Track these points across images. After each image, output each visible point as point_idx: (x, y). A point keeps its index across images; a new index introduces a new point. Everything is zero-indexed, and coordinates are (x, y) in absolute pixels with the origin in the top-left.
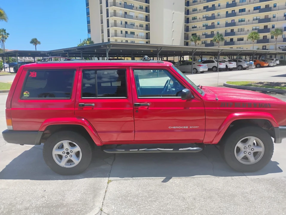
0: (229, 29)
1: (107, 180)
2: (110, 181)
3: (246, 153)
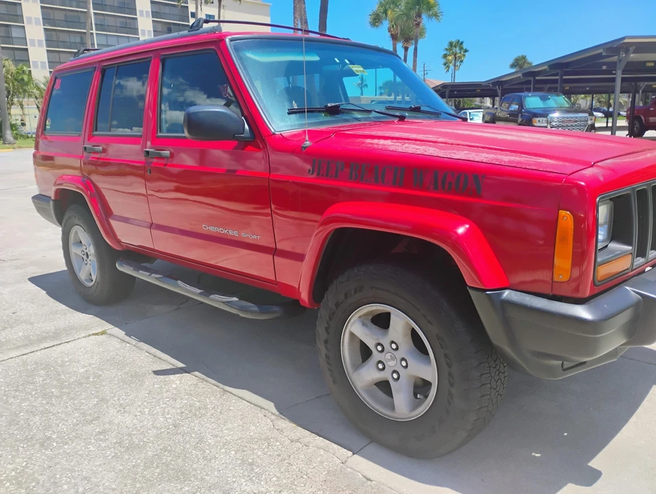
1: (100, 330)
2: (103, 333)
3: (384, 369)
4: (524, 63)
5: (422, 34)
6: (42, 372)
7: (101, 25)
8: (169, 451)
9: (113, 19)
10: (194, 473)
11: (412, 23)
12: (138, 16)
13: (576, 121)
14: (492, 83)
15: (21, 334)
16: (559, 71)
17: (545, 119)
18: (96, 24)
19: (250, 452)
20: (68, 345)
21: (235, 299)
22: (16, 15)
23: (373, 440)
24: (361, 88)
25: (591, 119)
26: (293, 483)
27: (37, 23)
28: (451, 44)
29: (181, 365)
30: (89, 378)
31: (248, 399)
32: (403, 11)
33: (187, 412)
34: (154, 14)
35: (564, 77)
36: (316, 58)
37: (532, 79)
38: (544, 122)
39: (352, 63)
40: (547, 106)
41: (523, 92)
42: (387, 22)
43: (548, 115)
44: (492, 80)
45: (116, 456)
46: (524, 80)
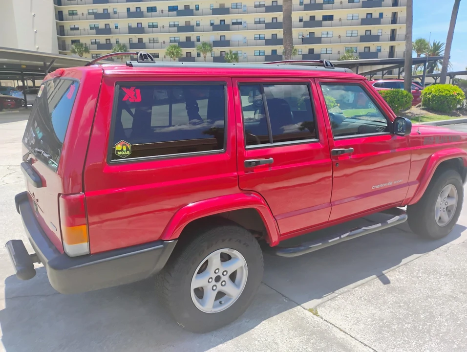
0: (135, 37)
2: (312, 310)
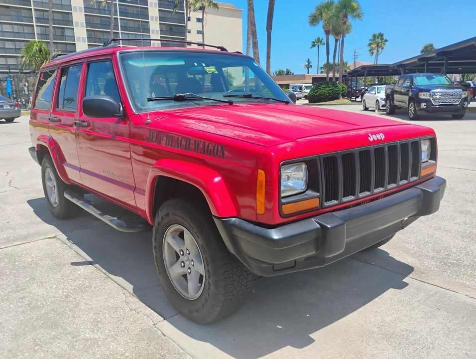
1: (53, 236)
2: (55, 237)
3: (184, 266)
4: (431, 49)
5: (348, 29)
6: (7, 260)
7: (125, 27)
8: (55, 311)
9: (133, 22)
10: (62, 325)
11: (341, 22)
12: (150, 20)
13: (453, 95)
14: (397, 66)
15: (5, 236)
16: (445, 57)
17: (429, 93)
18: (121, 26)
19: (102, 315)
20: (29, 244)
21: (116, 218)
22: (69, 21)
23: (180, 312)
24: (308, 68)
25: (465, 94)
26: (116, 335)
27: (82, 26)
28: (374, 36)
29: (90, 259)
30: (32, 265)
31: (119, 283)
32: (334, 13)
33: (78, 289)
34: (161, 19)
35: (448, 62)
36: (182, 63)
37: (426, 63)
38: (427, 95)
39: (207, 66)
40: (432, 84)
41: (415, 73)
42: (323, 21)
43: (430, 90)
44: (396, 63)
45: (23, 312)
46: (419, 64)
